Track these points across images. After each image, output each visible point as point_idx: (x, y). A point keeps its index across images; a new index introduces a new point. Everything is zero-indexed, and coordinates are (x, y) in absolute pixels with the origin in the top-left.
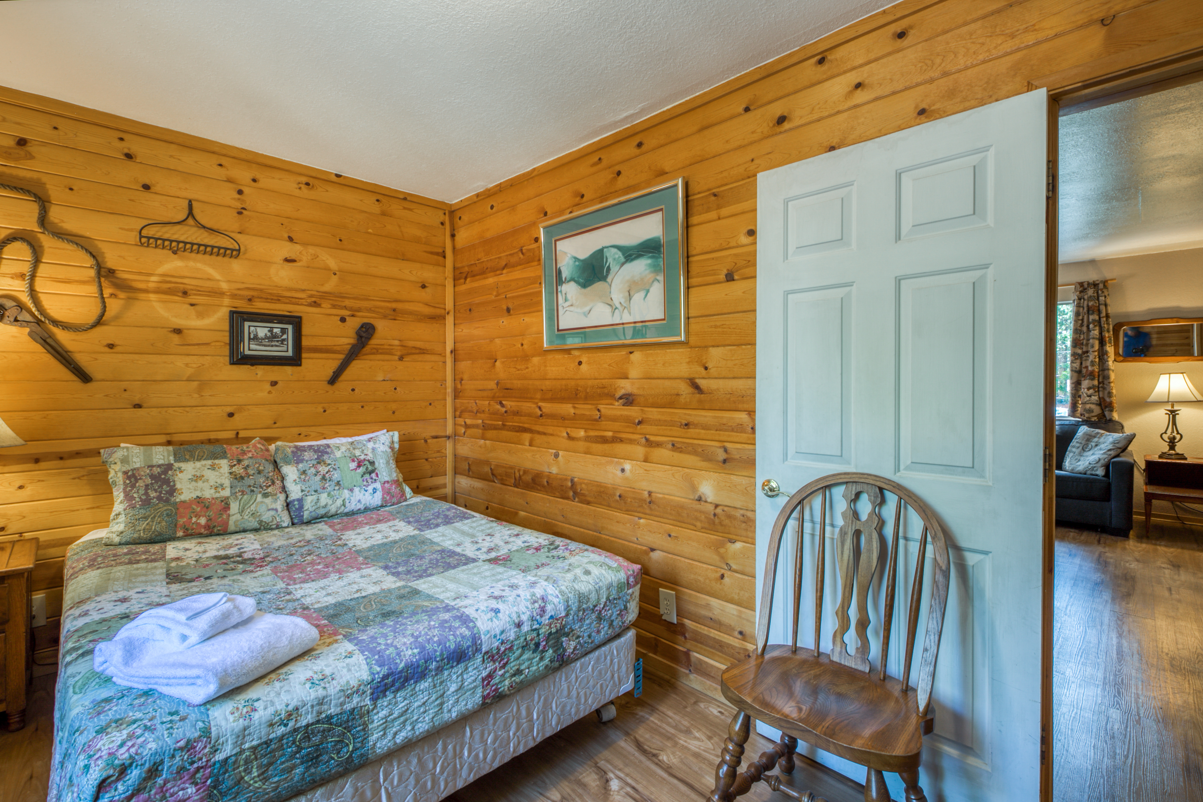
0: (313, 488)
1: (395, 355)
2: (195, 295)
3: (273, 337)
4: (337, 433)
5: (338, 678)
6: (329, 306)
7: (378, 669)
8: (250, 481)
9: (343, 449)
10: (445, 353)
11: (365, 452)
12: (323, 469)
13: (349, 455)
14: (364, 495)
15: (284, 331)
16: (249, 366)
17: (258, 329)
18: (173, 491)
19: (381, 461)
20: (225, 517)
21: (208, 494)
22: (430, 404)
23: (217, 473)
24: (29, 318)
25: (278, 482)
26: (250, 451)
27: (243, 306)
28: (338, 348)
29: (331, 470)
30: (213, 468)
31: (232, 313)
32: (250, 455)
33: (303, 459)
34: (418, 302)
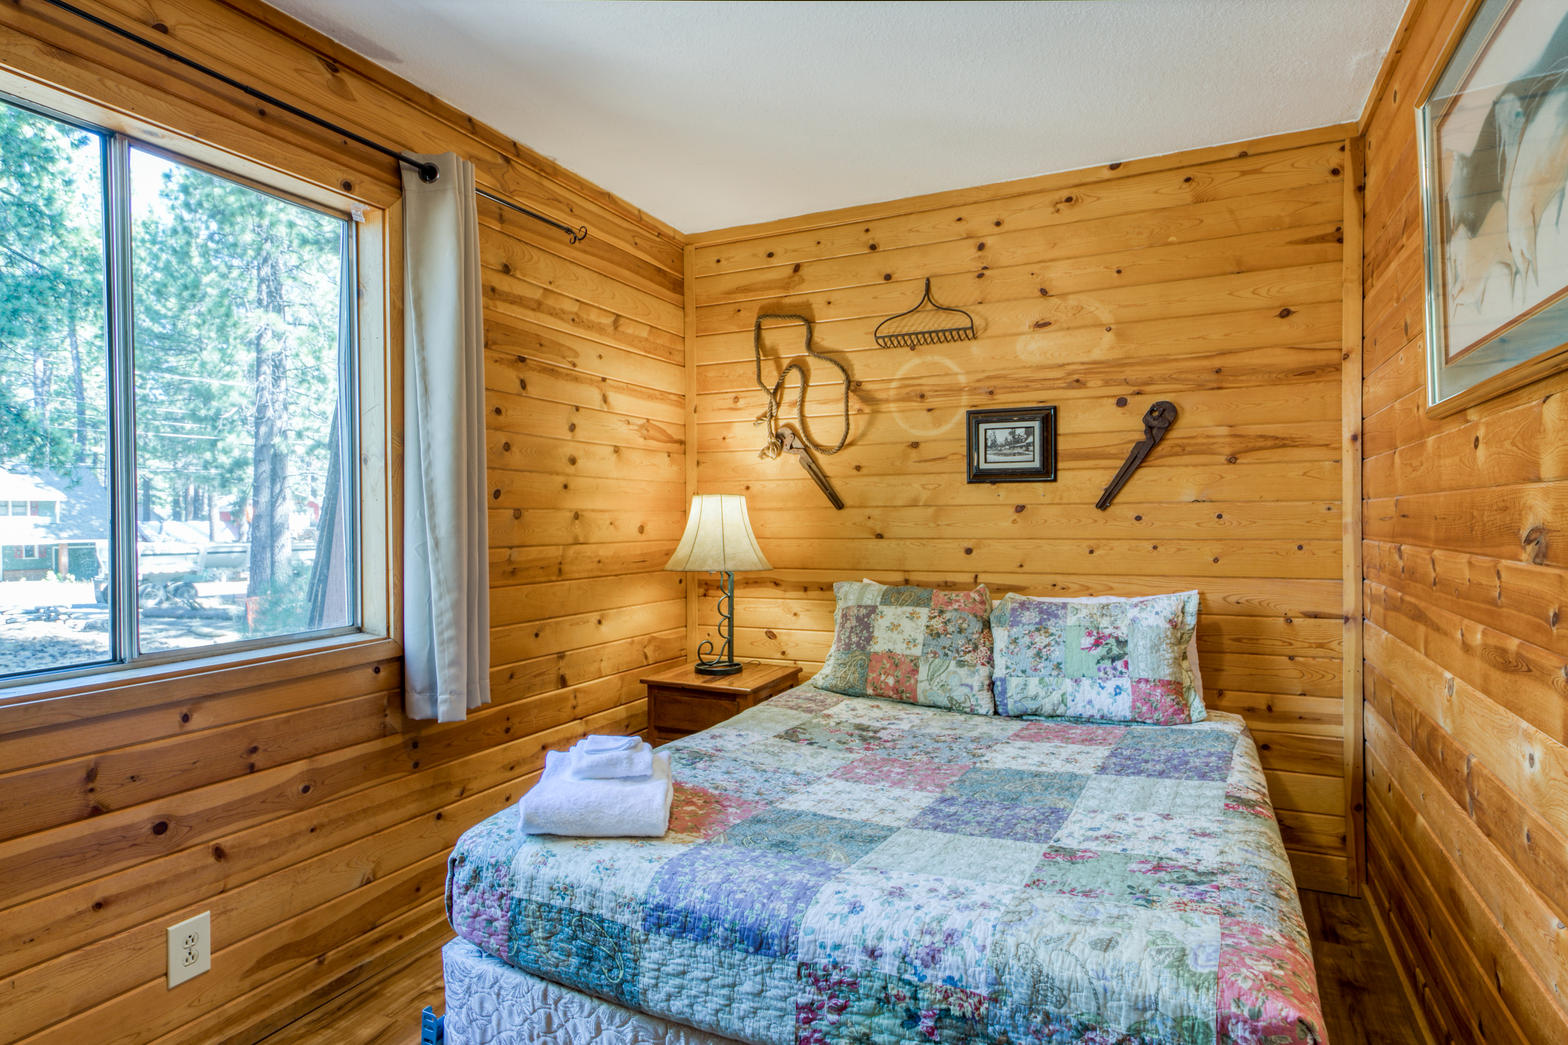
0: (1022, 666)
1: (1220, 454)
2: (932, 397)
3: (1015, 441)
4: (1111, 589)
5: (619, 876)
6: (1100, 383)
7: (658, 892)
8: (945, 641)
9: (1084, 612)
10: (1340, 442)
11: (1118, 623)
12: (1041, 640)
13: (1088, 624)
14: (1099, 694)
15: (1029, 431)
16: (988, 485)
17: (997, 431)
18: (869, 639)
19: (1141, 643)
20: (912, 681)
21: (900, 649)
22: (1300, 548)
23: (914, 624)
24: (799, 445)
25: (982, 649)
26: (958, 601)
27: (984, 403)
28: (1113, 450)
29: (1053, 643)
30: (912, 617)
31: (969, 413)
32: (956, 606)
33: (1020, 622)
34: (1271, 347)
